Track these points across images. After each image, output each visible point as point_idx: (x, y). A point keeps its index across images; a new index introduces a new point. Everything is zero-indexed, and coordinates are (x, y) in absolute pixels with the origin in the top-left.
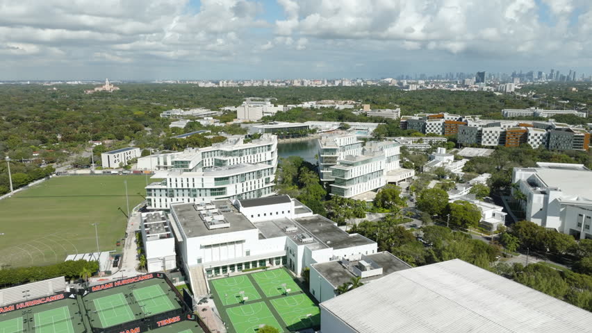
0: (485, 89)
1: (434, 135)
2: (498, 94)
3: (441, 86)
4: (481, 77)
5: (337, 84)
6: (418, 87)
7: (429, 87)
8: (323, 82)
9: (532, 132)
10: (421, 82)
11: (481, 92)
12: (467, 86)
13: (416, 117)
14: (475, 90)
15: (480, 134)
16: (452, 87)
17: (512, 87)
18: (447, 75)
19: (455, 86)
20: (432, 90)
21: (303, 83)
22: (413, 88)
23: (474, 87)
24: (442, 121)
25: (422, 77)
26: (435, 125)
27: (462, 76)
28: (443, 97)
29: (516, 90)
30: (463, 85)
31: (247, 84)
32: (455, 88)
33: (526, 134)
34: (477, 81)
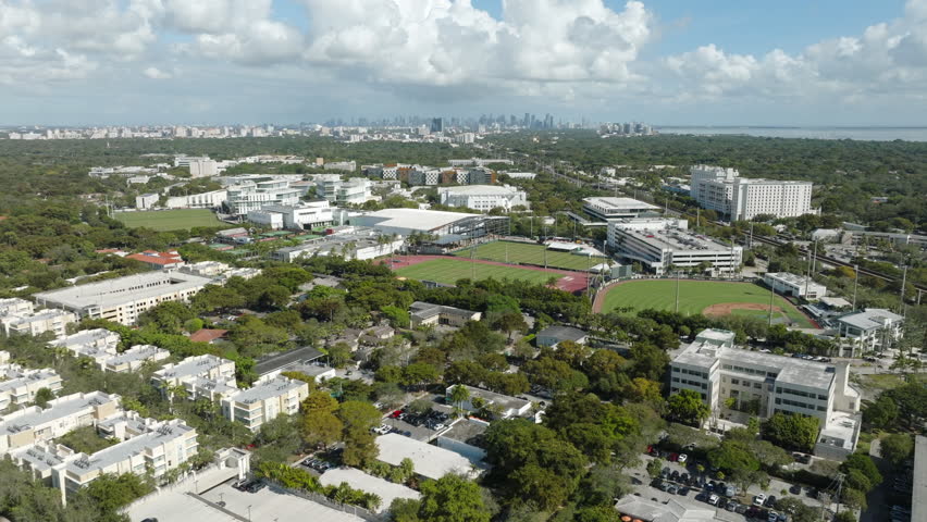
0: (442, 139)
1: (389, 179)
2: (454, 145)
3: (390, 136)
4: (436, 125)
5: (244, 134)
6: (362, 137)
7: (376, 138)
8: (223, 132)
9: (459, 173)
10: (363, 130)
11: (437, 143)
12: (421, 137)
13: (374, 167)
14: (430, 141)
15: (424, 176)
16: (404, 138)
17: (470, 138)
18: (396, 119)
19: (407, 136)
20: (381, 142)
21: (189, 132)
22: (355, 139)
23: (430, 138)
24: (396, 168)
25: (362, 123)
26: (390, 171)
27: (417, 121)
28: (395, 151)
29: (476, 140)
30: (417, 134)
31: (98, 135)
32: (407, 139)
33: (455, 175)
34: (433, 130)
